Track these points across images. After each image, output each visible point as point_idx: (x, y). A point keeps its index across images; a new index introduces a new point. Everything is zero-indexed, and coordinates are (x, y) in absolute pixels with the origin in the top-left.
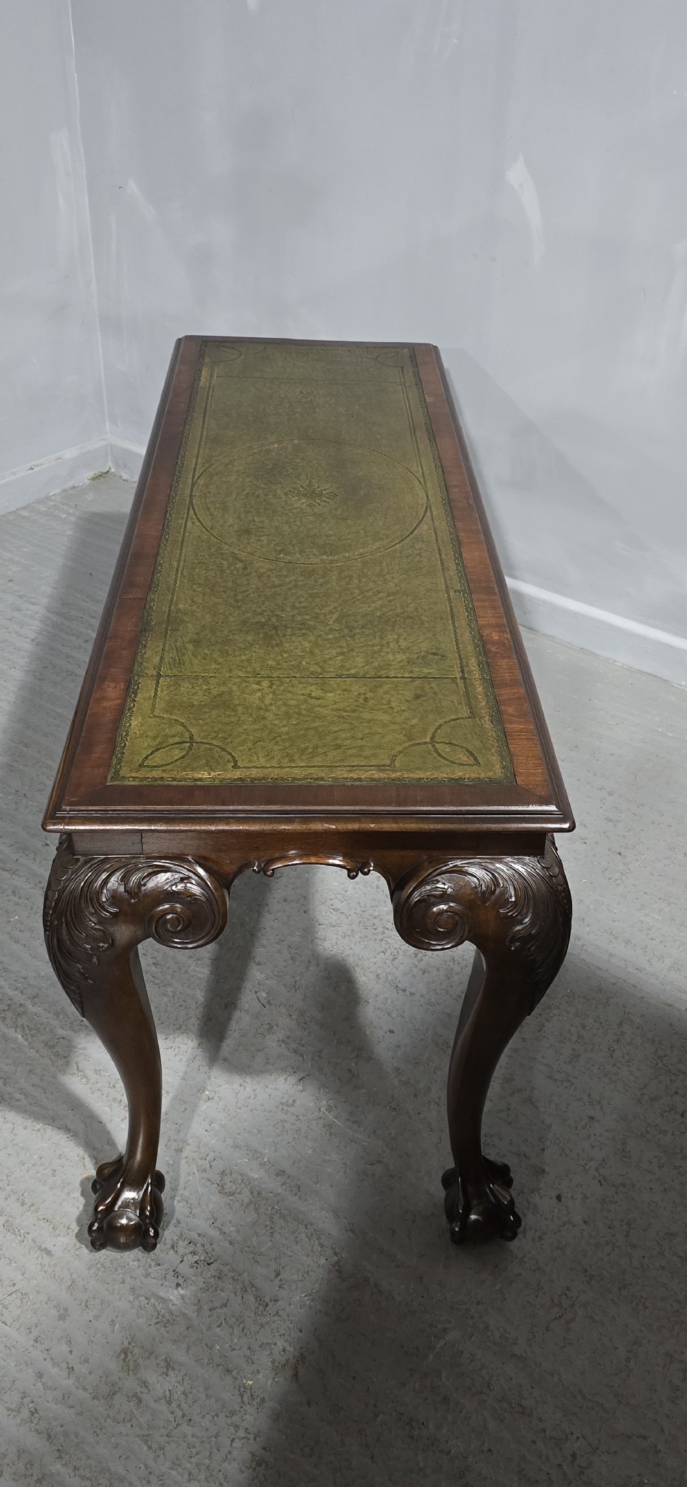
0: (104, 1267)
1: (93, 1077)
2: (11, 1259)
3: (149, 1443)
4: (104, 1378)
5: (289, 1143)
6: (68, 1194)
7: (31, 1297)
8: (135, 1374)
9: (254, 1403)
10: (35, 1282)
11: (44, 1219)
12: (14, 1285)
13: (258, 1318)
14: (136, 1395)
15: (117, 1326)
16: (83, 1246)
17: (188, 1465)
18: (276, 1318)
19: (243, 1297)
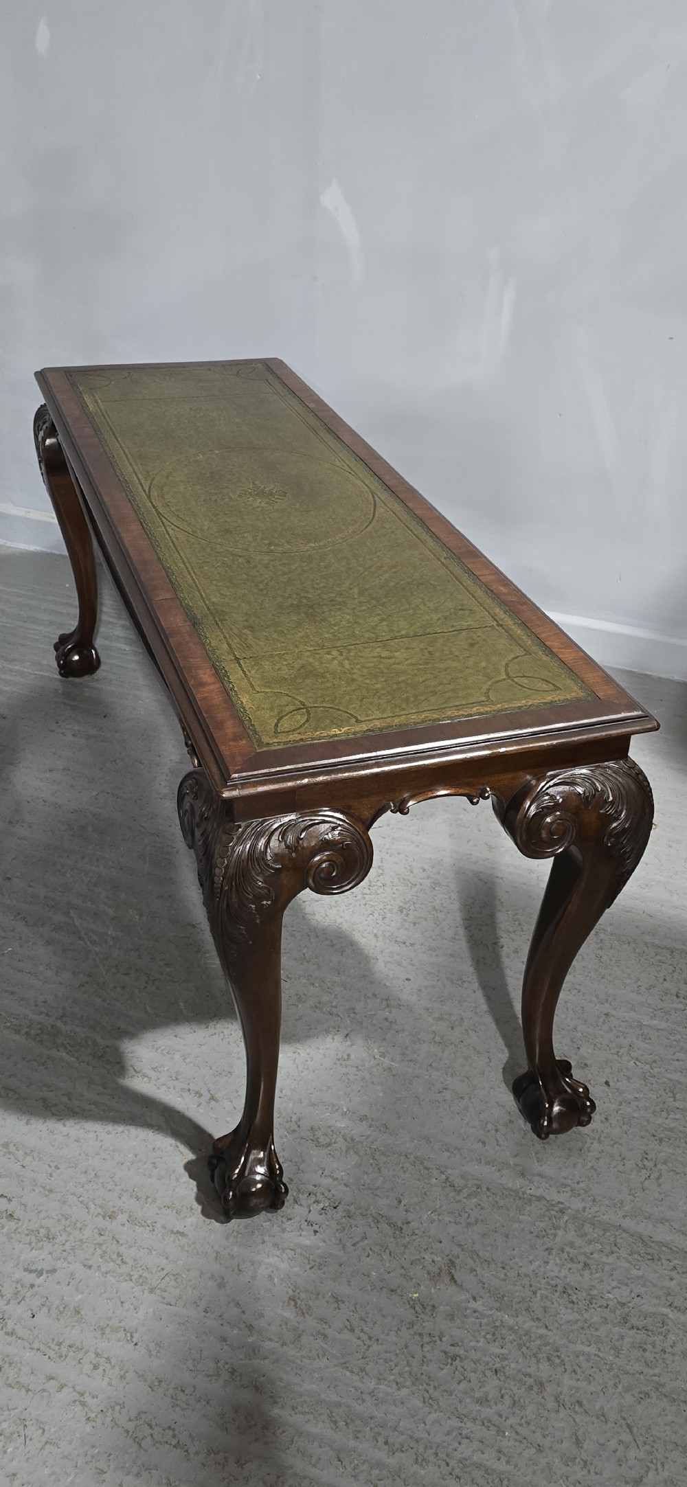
0: (241, 1234)
1: (153, 1074)
2: (150, 1248)
3: (350, 1369)
4: (284, 1327)
5: (359, 1091)
6: (177, 1180)
7: (184, 1276)
8: (310, 1315)
9: (427, 1310)
10: (182, 1262)
11: (165, 1207)
12: (163, 1269)
13: (399, 1240)
14: (319, 1333)
15: (276, 1280)
16: (213, 1220)
17: (392, 1377)
18: (414, 1237)
19: (378, 1228)
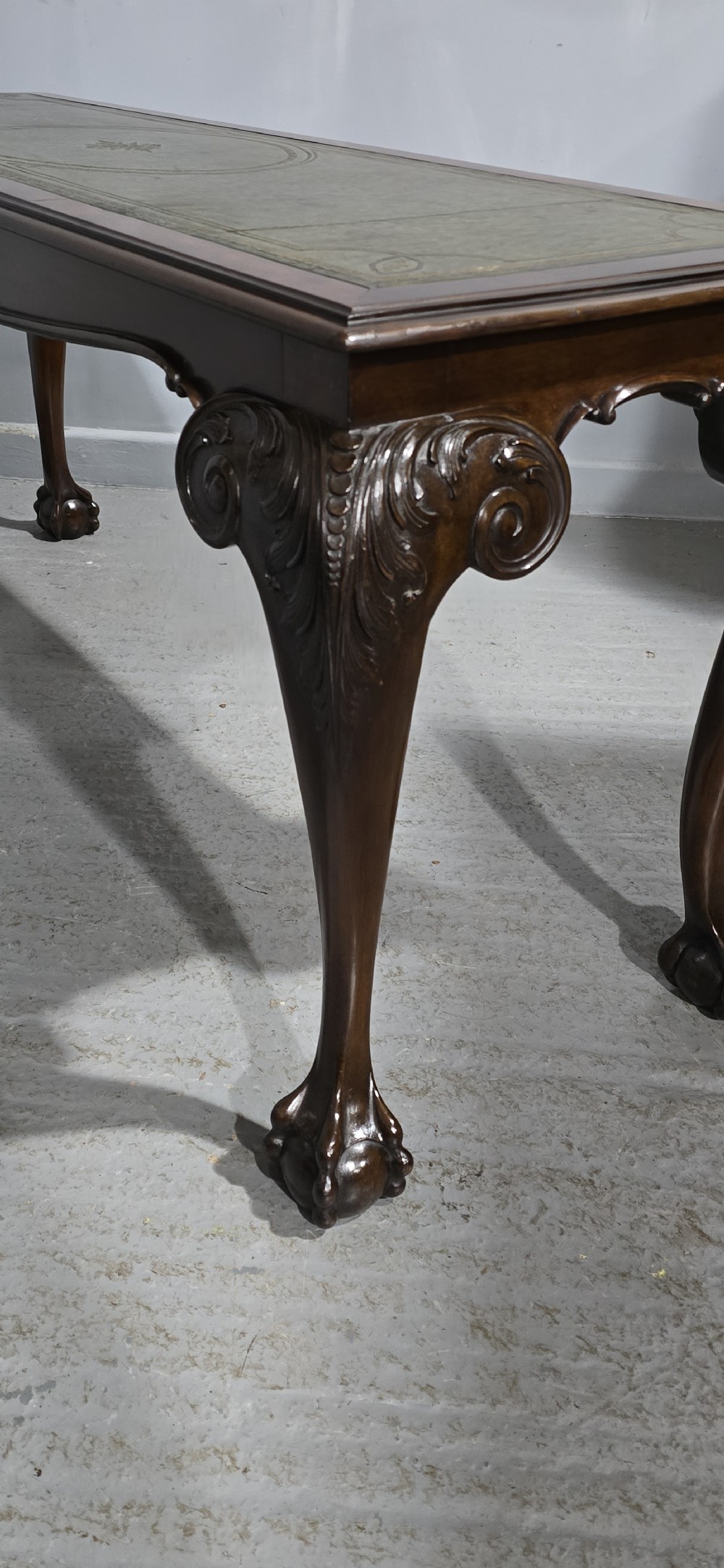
0: (349, 1247)
1: (113, 1050)
2: (207, 1305)
3: (618, 1412)
4: (482, 1373)
6: (211, 1190)
7: (284, 1335)
8: (517, 1345)
9: (690, 1290)
10: (271, 1314)
11: (207, 1235)
12: (243, 1334)
13: (597, 1200)
14: (543, 1368)
15: (436, 1303)
16: (295, 1238)
17: (691, 1408)
18: (616, 1190)
19: (556, 1189)
